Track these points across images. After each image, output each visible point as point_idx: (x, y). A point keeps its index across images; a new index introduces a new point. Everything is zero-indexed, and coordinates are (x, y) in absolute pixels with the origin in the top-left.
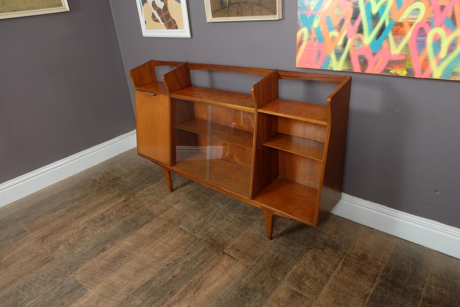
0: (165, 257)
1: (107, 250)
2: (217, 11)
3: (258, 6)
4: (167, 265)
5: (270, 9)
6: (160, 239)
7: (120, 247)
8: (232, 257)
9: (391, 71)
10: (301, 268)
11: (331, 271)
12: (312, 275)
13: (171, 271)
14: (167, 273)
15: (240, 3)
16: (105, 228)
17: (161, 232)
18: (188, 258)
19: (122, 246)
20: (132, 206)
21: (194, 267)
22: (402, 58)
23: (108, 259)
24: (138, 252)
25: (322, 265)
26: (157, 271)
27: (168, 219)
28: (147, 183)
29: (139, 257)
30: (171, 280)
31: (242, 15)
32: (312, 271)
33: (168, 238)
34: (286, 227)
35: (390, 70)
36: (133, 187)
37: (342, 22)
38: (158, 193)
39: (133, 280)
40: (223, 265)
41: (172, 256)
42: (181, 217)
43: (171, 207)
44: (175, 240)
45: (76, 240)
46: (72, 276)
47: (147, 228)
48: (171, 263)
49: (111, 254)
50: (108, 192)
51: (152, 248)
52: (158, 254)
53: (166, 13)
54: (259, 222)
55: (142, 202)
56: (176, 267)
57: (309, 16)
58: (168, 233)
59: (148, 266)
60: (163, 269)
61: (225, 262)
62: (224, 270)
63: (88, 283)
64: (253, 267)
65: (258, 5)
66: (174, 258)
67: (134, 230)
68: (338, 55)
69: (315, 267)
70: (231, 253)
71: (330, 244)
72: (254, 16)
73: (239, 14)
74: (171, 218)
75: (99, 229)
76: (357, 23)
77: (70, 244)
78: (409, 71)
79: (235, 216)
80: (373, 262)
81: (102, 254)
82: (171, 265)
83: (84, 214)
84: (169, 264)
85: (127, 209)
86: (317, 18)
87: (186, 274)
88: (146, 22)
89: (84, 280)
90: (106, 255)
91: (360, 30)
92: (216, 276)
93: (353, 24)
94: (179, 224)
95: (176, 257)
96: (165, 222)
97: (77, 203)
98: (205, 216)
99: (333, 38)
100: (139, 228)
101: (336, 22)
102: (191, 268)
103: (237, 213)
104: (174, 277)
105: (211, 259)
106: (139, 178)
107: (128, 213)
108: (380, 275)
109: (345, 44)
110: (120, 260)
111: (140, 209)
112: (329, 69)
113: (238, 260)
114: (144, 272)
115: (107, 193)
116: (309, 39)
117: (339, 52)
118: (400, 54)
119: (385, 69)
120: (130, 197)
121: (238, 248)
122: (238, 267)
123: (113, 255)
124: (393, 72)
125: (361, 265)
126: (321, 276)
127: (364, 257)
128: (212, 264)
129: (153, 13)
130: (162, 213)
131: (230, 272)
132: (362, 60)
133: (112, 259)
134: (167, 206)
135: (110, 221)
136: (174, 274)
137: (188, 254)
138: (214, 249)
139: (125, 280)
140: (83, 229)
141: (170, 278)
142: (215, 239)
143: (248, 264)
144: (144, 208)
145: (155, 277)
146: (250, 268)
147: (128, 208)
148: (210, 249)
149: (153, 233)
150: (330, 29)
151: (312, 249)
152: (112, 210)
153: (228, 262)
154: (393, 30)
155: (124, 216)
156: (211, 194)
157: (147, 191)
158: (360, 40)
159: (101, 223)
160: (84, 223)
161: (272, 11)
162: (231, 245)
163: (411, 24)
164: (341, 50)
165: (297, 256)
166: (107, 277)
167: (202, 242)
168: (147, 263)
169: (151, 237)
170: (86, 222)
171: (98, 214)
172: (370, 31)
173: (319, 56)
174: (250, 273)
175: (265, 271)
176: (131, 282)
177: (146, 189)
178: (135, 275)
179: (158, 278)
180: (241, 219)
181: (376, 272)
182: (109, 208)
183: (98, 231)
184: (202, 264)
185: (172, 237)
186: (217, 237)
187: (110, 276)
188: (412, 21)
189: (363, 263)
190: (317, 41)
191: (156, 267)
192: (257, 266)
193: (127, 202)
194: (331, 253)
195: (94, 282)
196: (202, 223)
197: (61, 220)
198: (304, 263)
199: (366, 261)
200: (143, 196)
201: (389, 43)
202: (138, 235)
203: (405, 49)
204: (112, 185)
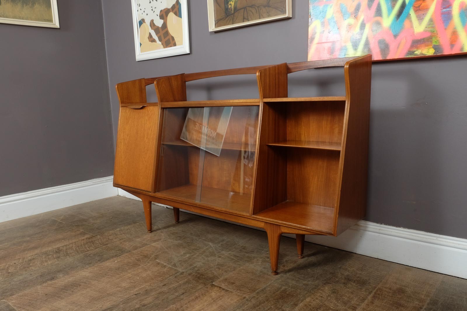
0: (135, 287)
1: (58, 279)
2: (221, 19)
3: (266, 8)
4: (135, 295)
5: (279, 9)
6: (129, 271)
7: (76, 277)
8: (223, 289)
9: (416, 53)
10: (317, 300)
11: (358, 303)
12: (332, 306)
13: (140, 300)
14: (135, 301)
15: (247, 8)
16: (59, 260)
17: (131, 265)
18: (165, 289)
19: (78, 276)
20: (97, 242)
21: (171, 297)
23: (57, 286)
24: (98, 282)
25: (344, 297)
26: (122, 300)
27: (142, 255)
28: (119, 225)
29: (99, 287)
30: (139, 308)
31: (248, 20)
32: (332, 304)
33: (140, 271)
34: (295, 264)
35: (414, 52)
36: (102, 227)
37: (358, 8)
38: (133, 233)
39: (87, 307)
40: (211, 296)
41: (143, 286)
42: (160, 253)
43: (148, 245)
44: (149, 272)
45: (18, 269)
46: (4, 301)
47: (115, 261)
48: (141, 292)
49: (62, 283)
50: (70, 231)
51: (118, 279)
52: (124, 284)
53: (164, 31)
54: (261, 260)
55: (112, 239)
56: (146, 297)
57: (321, 7)
58: (140, 266)
59: (109, 295)
60: (129, 298)
61: (214, 293)
62: (213, 301)
63: (24, 309)
64: (252, 298)
65: (266, 6)
66: (146, 288)
67: (97, 262)
68: (355, 44)
69: (335, 299)
70: (223, 286)
71: (355, 279)
72: (261, 19)
73: (245, 19)
74: (147, 254)
75: (51, 260)
76: (374, 5)
77: (9, 273)
79: (229, 254)
80: (413, 295)
81: (50, 282)
82: (140, 294)
83: (35, 248)
84: (138, 294)
85: (91, 245)
86: (331, 7)
87: (160, 303)
88: (141, 44)
89: (18, 306)
90: (55, 283)
92: (200, 306)
94: (156, 259)
95: (148, 288)
96: (138, 257)
97: (28, 239)
98: (190, 253)
99: (349, 26)
100: (104, 261)
101: (352, 9)
102: (167, 298)
103: (233, 251)
104: (142, 306)
105: (195, 290)
106: (111, 221)
107: (91, 248)
108: (425, 307)
110: (73, 288)
111: (108, 245)
113: (232, 292)
114: (104, 300)
115: (68, 231)
116: (322, 32)
117: (356, 40)
119: (409, 51)
120: (97, 235)
121: (232, 281)
122: (231, 298)
123: (64, 283)
124: (418, 53)
125: (398, 298)
126: (345, 308)
127: (401, 291)
128: (197, 295)
129: (150, 33)
130: (136, 249)
131: (220, 303)
132: (383, 46)
133: (62, 287)
134: (142, 244)
135: (67, 254)
136: (143, 303)
137: (165, 285)
138: (201, 281)
139: (76, 306)
140: (30, 260)
141: (138, 307)
142: (202, 272)
143: (245, 296)
144: (113, 245)
145: (117, 305)
146: (248, 300)
147: (93, 244)
148: (194, 282)
149: (122, 266)
151: (331, 284)
152: (71, 246)
153: (218, 294)
155: (87, 251)
156: (200, 235)
157: (120, 231)
159: (55, 256)
160: (33, 255)
161: (281, 10)
162: (223, 278)
164: (358, 38)
165: (312, 290)
166: (51, 304)
167: (184, 275)
168: (107, 292)
169: (118, 269)
170: (36, 254)
171: (53, 248)
173: (333, 49)
174: (247, 305)
175: (268, 302)
176: (84, 308)
177: (118, 229)
178: (90, 302)
179: (122, 306)
180: (238, 257)
181: (418, 304)
182: (68, 243)
183: (49, 263)
184: (183, 295)
185: (146, 270)
186: (205, 271)
187: (56, 302)
189: (400, 296)
190: (331, 32)
191: (121, 296)
192: (257, 298)
193: (93, 239)
194: (357, 287)
195: (33, 307)
196: (187, 259)
197: (3, 251)
198: (321, 295)
199: (404, 295)
200: (114, 235)
202: (101, 267)
204: (76, 225)
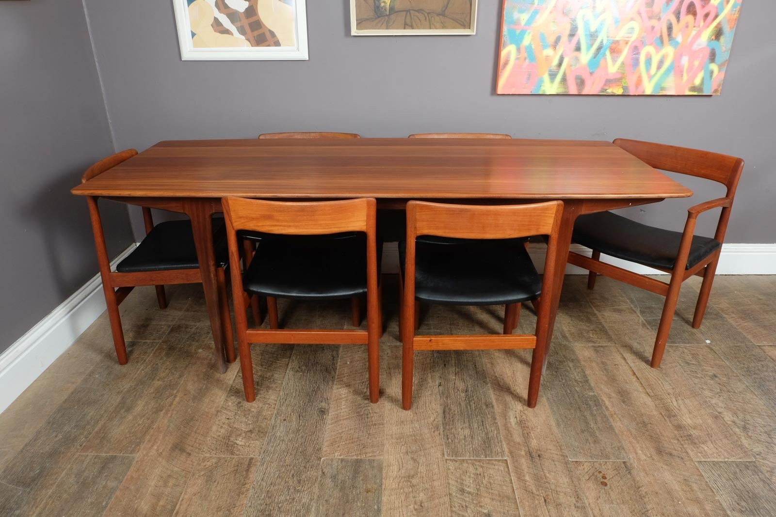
2: (367, 20)
3: (441, 17)
5: (458, 21)
9: (608, 91)
10: (571, 327)
13: (454, 388)
14: (452, 392)
15: (411, 11)
22: (619, 76)
31: (412, 27)
35: (606, 90)
37: (558, 40)
53: (252, 19)
57: (518, 32)
65: (440, 15)
67: (329, 373)
68: (553, 76)
69: (580, 321)
72: (433, 29)
73: (407, 26)
76: (574, 40)
78: (625, 88)
86: (529, 33)
88: (193, 35)
91: (578, 49)
92: (507, 369)
93: (570, 41)
97: (158, 382)
99: (547, 58)
101: (552, 39)
109: (560, 64)
112: (541, 93)
116: (517, 59)
117: (554, 73)
118: (617, 72)
119: (602, 89)
124: (610, 91)
129: (216, 20)
132: (579, 81)
136: (460, 389)
141: (464, 395)
150: (545, 47)
154: (611, 48)
158: (577, 59)
161: (462, 23)
163: (627, 43)
164: (556, 71)
172: (588, 49)
173: (529, 79)
188: (627, 39)
190: (527, 61)
197: (166, 413)
198: (566, 322)
201: (606, 61)
203: (621, 67)
